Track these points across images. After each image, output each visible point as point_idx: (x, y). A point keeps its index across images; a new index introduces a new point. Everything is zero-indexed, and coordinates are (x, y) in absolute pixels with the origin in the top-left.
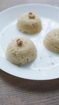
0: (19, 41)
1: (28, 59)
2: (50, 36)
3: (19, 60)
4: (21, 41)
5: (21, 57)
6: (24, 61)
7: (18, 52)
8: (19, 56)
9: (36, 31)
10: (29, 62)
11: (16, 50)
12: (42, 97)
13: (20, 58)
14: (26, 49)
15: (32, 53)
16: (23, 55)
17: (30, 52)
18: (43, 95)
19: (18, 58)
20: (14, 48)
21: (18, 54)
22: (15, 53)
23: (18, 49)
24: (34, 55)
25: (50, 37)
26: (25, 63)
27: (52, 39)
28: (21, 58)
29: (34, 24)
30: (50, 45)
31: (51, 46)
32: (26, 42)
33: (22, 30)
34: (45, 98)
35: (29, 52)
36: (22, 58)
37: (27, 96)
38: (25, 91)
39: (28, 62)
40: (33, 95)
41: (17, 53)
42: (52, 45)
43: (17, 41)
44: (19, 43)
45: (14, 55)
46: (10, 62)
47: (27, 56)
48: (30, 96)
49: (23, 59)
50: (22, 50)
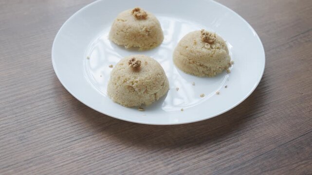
0: (134, 63)
1: (155, 94)
2: (187, 47)
3: (140, 97)
4: (137, 61)
5: (144, 91)
6: (149, 98)
7: (137, 82)
8: (140, 90)
9: (154, 43)
10: (158, 99)
11: (132, 79)
12: (199, 153)
13: (142, 92)
14: (150, 74)
15: (162, 82)
16: (146, 87)
17: (159, 79)
18: (201, 149)
19: (139, 94)
20: (128, 76)
21: (137, 86)
22: (131, 85)
23: (135, 78)
24: (165, 85)
25: (187, 49)
26: (151, 103)
27: (191, 51)
28: (144, 93)
29: (148, 30)
30: (190, 63)
31: (191, 65)
32: (146, 63)
33: (126, 45)
34: (206, 154)
35: (156, 80)
36: (146, 91)
37: (172, 157)
38: (166, 149)
39: (156, 100)
40: (182, 152)
41: (135, 84)
42: (194, 62)
43: (130, 63)
44: (134, 66)
45: (131, 88)
46: (122, 105)
47: (155, 87)
48: (177, 155)
49: (148, 95)
50: (143, 78)
